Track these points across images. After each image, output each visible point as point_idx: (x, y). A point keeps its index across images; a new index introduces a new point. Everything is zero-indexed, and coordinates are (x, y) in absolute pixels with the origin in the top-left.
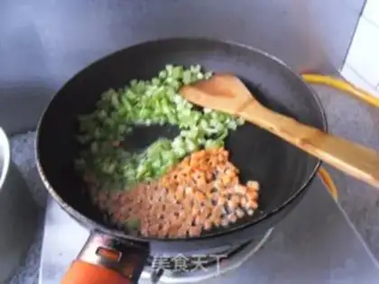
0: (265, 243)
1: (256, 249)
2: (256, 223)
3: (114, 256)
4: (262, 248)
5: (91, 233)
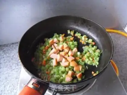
0: (91, 88)
1: (88, 89)
2: (91, 79)
3: (37, 86)
4: (90, 89)
5: (32, 78)
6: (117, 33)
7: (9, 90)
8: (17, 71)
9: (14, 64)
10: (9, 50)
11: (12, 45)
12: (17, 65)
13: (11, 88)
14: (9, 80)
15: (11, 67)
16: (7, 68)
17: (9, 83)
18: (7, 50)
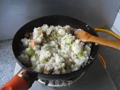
5: (22, 69)
6: (105, 32)
7: (4, 82)
8: (12, 65)
9: (9, 58)
10: (5, 45)
11: (7, 42)
12: (12, 59)
13: (6, 80)
14: (4, 73)
15: (7, 60)
16: (3, 62)
17: (4, 75)
18: (3, 46)
